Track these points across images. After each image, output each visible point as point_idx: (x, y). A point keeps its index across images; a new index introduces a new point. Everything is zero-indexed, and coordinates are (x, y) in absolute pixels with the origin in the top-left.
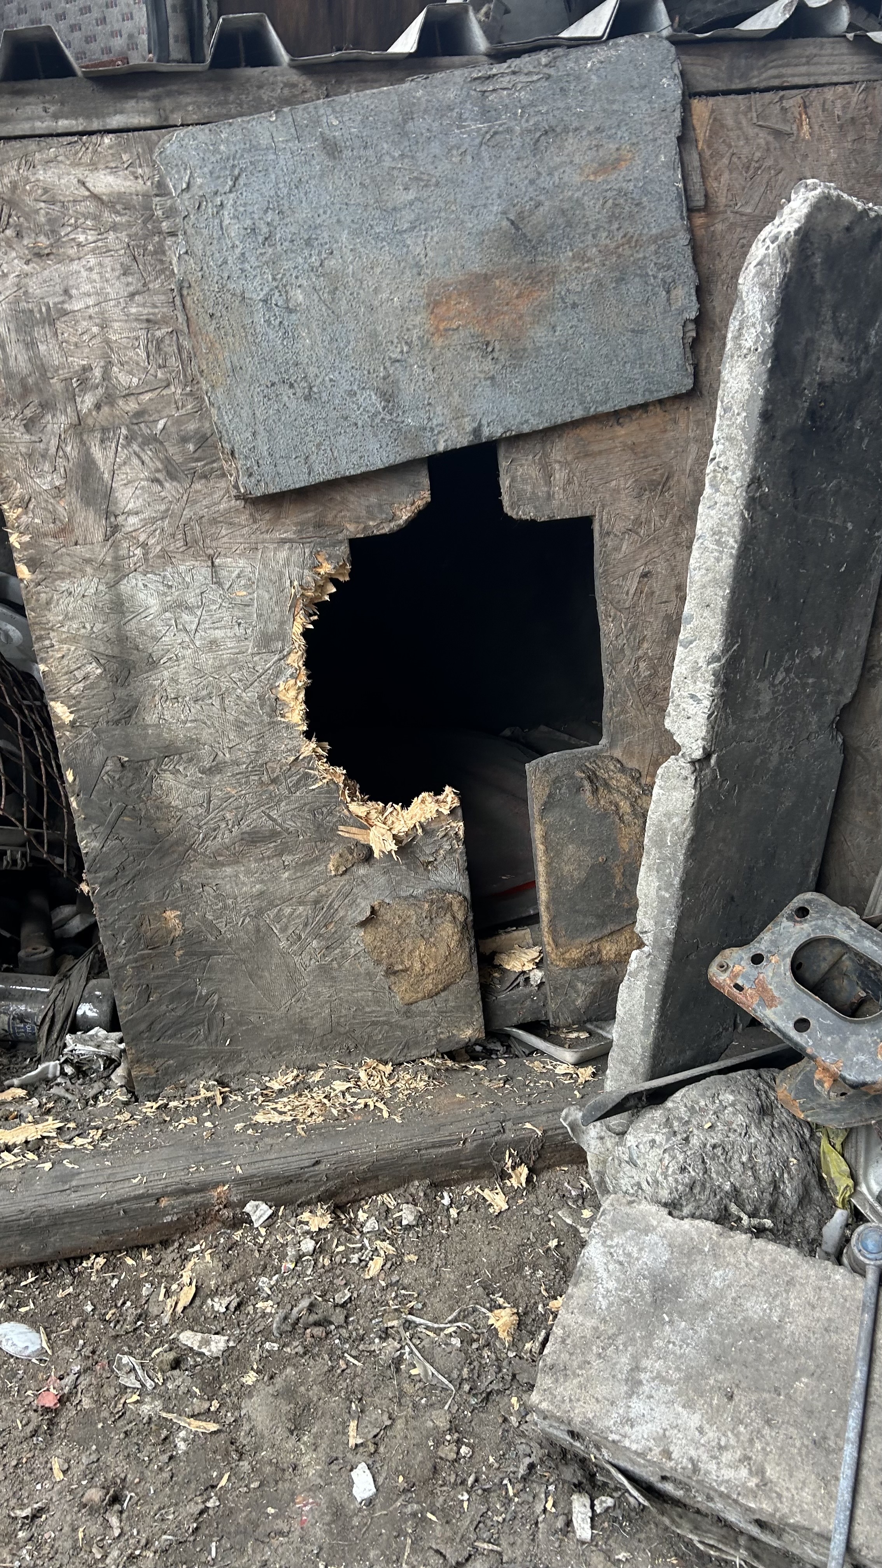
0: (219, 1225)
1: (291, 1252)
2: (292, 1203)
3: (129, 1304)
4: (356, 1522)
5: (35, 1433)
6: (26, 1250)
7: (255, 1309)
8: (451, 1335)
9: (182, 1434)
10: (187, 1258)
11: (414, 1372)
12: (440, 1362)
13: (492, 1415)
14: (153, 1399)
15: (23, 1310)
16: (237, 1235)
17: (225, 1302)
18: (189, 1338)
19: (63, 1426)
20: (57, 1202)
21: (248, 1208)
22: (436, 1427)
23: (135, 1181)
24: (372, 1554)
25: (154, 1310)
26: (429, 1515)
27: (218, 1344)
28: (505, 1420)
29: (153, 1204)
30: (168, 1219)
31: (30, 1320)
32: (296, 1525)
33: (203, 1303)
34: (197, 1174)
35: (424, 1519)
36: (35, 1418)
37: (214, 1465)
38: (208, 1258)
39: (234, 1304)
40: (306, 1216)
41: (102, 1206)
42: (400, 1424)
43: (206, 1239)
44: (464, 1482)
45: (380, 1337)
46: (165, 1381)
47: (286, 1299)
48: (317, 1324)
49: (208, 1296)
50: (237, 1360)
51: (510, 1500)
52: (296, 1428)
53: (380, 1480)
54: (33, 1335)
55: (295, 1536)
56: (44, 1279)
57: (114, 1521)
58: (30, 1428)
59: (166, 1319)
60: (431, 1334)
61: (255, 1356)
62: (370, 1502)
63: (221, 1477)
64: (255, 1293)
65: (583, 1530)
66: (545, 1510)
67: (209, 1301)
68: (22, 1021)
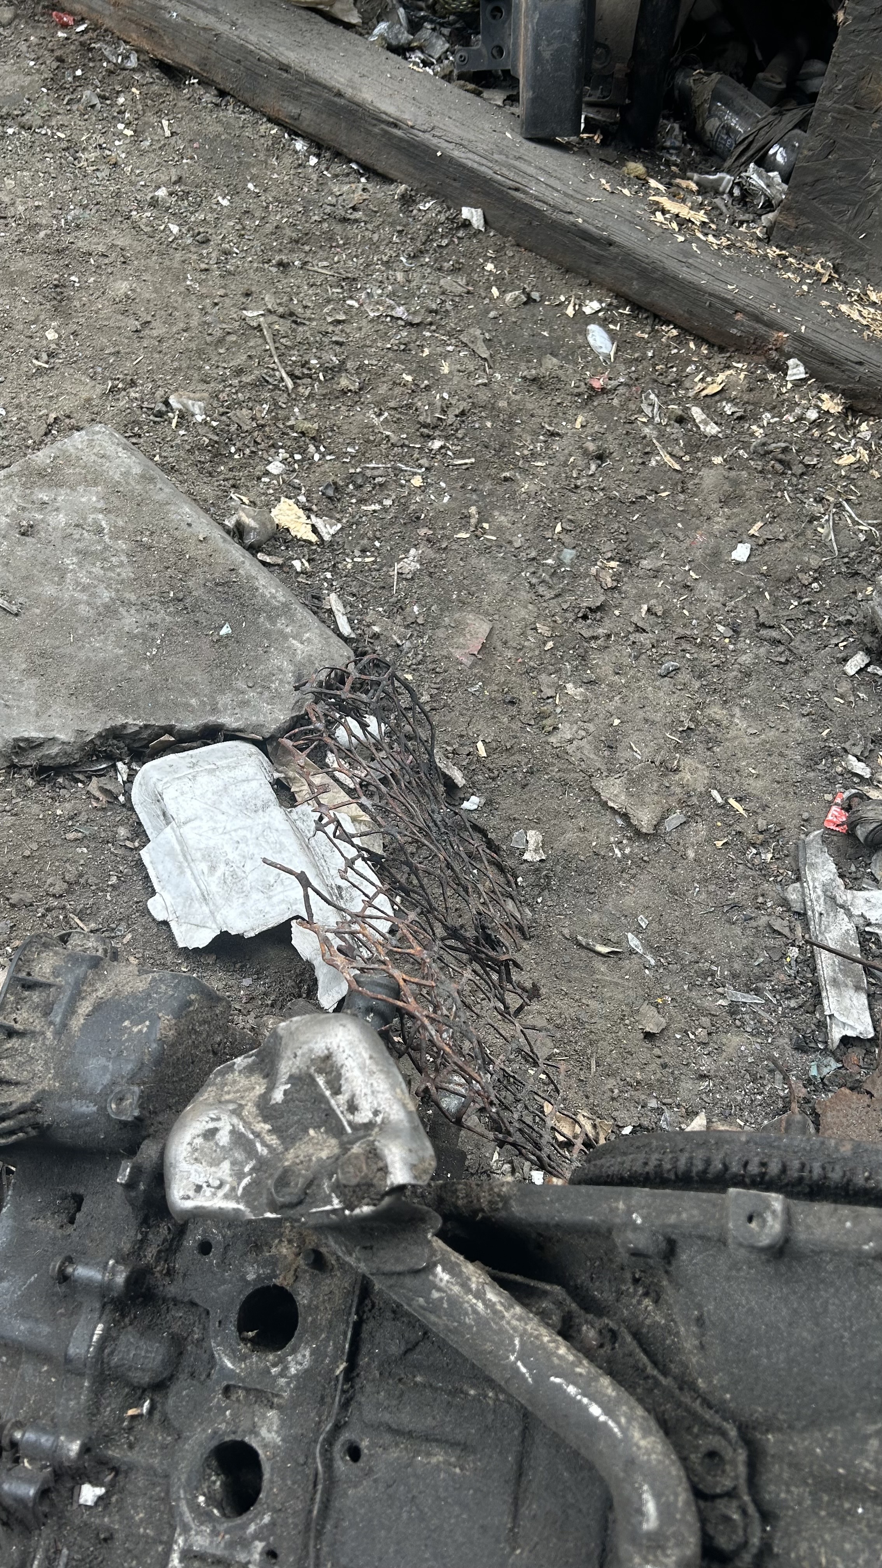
0: (764, 360)
1: (798, 411)
2: (823, 381)
3: (674, 369)
4: (722, 566)
5: (579, 395)
6: (635, 287)
7: (749, 428)
8: (861, 531)
9: (658, 458)
10: (729, 367)
11: (819, 529)
12: (841, 537)
13: (850, 585)
14: (654, 429)
15: (611, 326)
16: (771, 376)
17: (733, 410)
18: (697, 413)
19: (595, 404)
20: (672, 265)
21: (791, 362)
22: (808, 563)
23: (730, 287)
24: (719, 585)
25: (687, 384)
26: (766, 594)
27: (712, 429)
28: (855, 593)
29: (731, 312)
30: (734, 331)
31: (612, 335)
32: (688, 541)
33: (720, 401)
34: (774, 311)
35: (762, 593)
36: (583, 388)
37: (665, 483)
38: (742, 376)
39: (738, 414)
40: (825, 396)
41: (698, 290)
42: (787, 545)
43: (749, 364)
44: (800, 598)
45: (815, 500)
46: (666, 425)
47: (773, 436)
48: (781, 461)
49: (725, 399)
50: (717, 446)
51: (821, 626)
52: (725, 502)
53: (753, 559)
54: (609, 343)
55: (684, 546)
56: (635, 318)
57: (593, 467)
58: (577, 390)
59: (691, 394)
60: (849, 521)
61: (729, 451)
62: (738, 564)
63: (665, 491)
64: (757, 420)
65: (851, 668)
66: (837, 645)
67: (724, 403)
68: (727, 134)
